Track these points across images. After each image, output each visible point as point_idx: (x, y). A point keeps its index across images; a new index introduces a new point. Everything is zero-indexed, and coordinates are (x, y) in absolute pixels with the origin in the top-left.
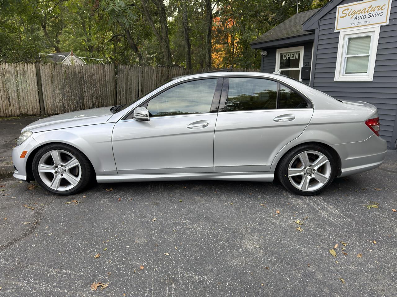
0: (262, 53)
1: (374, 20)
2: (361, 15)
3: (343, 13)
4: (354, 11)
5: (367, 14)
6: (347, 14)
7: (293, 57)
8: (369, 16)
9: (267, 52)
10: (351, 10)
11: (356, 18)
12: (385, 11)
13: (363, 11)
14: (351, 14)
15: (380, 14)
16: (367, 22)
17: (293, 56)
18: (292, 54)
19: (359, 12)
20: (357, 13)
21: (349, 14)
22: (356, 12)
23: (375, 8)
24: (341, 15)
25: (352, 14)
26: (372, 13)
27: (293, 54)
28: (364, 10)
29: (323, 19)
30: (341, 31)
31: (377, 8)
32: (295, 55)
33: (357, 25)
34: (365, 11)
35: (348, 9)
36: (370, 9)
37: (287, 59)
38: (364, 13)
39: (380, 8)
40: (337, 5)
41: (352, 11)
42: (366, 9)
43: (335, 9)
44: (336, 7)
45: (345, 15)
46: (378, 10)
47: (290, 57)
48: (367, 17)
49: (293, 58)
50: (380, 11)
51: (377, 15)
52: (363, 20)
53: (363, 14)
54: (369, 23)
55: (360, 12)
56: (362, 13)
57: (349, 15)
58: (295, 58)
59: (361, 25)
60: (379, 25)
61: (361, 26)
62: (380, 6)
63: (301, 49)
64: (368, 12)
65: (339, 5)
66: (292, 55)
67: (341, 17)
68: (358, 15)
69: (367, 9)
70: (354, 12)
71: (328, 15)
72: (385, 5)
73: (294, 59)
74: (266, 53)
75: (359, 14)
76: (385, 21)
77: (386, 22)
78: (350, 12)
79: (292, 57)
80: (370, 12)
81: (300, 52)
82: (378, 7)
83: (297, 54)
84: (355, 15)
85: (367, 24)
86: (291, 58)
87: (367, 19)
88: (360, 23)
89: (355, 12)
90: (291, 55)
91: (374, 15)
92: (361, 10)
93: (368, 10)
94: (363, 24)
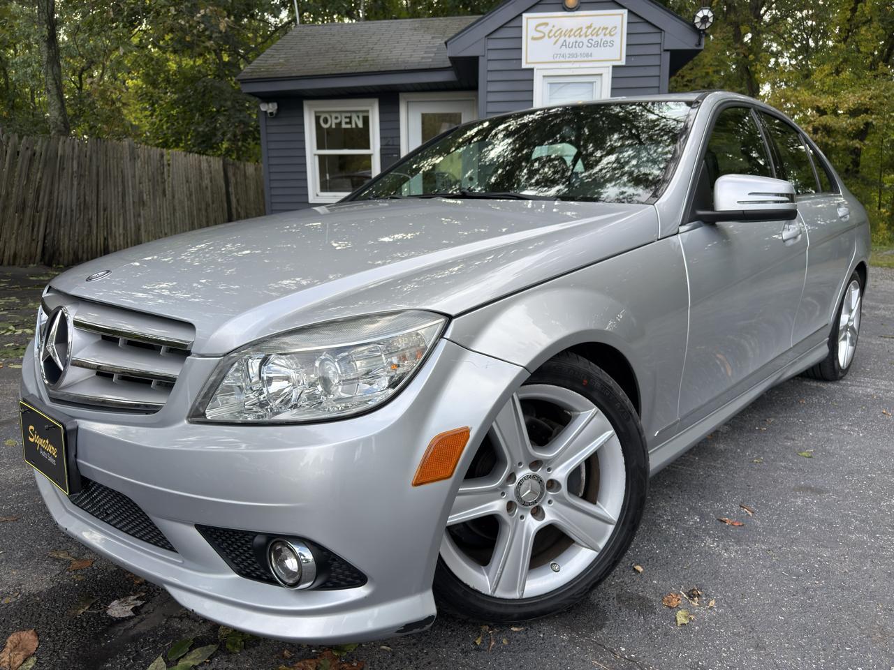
0: (264, 108)
1: (599, 53)
2: (572, 39)
3: (536, 29)
4: (558, 30)
5: (585, 40)
6: (545, 34)
7: (350, 123)
8: (590, 45)
9: (278, 105)
10: (554, 26)
11: (564, 44)
12: (617, 39)
13: (578, 32)
14: (554, 35)
15: (609, 44)
16: (587, 55)
17: (348, 120)
18: (344, 115)
19: (569, 33)
20: (565, 35)
21: (550, 35)
22: (563, 33)
23: (598, 30)
24: (532, 33)
25: (556, 35)
26: (595, 38)
27: (348, 115)
28: (577, 30)
29: (493, 36)
30: (536, 67)
31: (602, 30)
32: (354, 118)
33: (567, 60)
34: (580, 33)
35: (546, 24)
36: (590, 31)
37: (334, 126)
38: (580, 36)
39: (608, 31)
40: (523, 10)
41: (554, 30)
42: (581, 28)
43: (519, 19)
44: (520, 15)
45: (542, 35)
46: (605, 35)
47: (340, 123)
48: (585, 46)
49: (349, 126)
50: (608, 38)
51: (605, 44)
52: (578, 51)
53: (579, 40)
54: (590, 58)
55: (572, 33)
56: (575, 36)
57: (550, 37)
58: (354, 126)
59: (574, 59)
60: (610, 64)
61: (575, 62)
62: (607, 28)
63: (372, 105)
64: (586, 36)
65: (527, 11)
66: (346, 117)
67: (534, 39)
68: (568, 40)
69: (584, 30)
70: (559, 32)
71: (506, 29)
72: (616, 27)
73: (352, 128)
74: (276, 107)
75: (569, 36)
76: (619, 58)
77: (621, 60)
78: (551, 30)
79: (346, 123)
80: (590, 37)
81: (368, 111)
82: (604, 29)
83: (358, 117)
84: (562, 39)
85: (586, 59)
86: (344, 126)
87: (585, 50)
88: (572, 55)
89: (561, 33)
90: (343, 118)
91: (597, 45)
92: (571, 30)
93: (587, 32)
94: (579, 58)
